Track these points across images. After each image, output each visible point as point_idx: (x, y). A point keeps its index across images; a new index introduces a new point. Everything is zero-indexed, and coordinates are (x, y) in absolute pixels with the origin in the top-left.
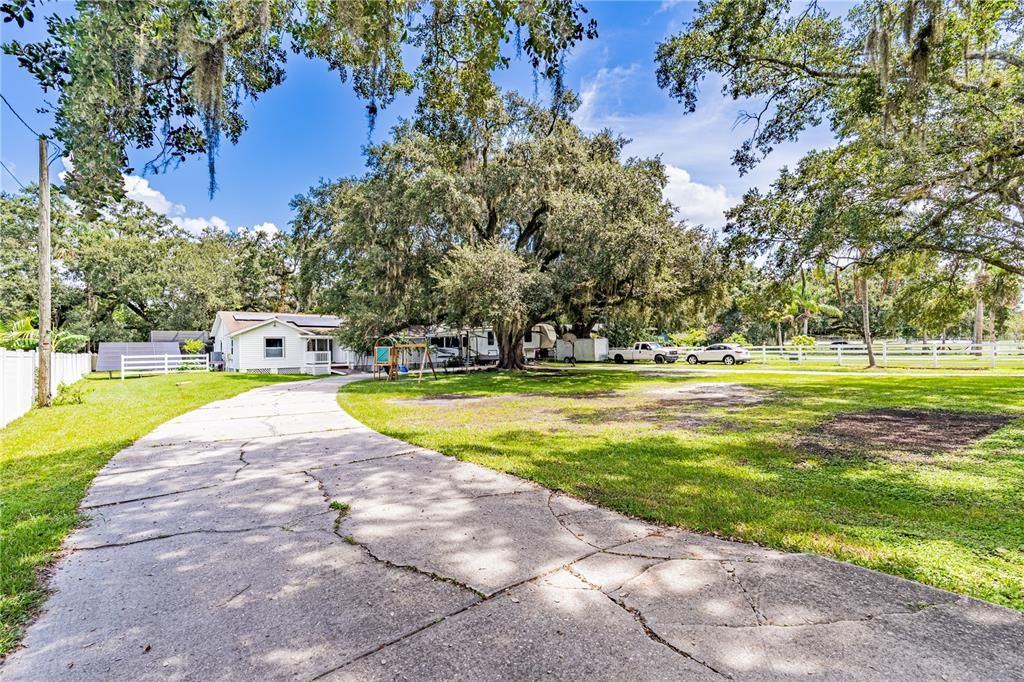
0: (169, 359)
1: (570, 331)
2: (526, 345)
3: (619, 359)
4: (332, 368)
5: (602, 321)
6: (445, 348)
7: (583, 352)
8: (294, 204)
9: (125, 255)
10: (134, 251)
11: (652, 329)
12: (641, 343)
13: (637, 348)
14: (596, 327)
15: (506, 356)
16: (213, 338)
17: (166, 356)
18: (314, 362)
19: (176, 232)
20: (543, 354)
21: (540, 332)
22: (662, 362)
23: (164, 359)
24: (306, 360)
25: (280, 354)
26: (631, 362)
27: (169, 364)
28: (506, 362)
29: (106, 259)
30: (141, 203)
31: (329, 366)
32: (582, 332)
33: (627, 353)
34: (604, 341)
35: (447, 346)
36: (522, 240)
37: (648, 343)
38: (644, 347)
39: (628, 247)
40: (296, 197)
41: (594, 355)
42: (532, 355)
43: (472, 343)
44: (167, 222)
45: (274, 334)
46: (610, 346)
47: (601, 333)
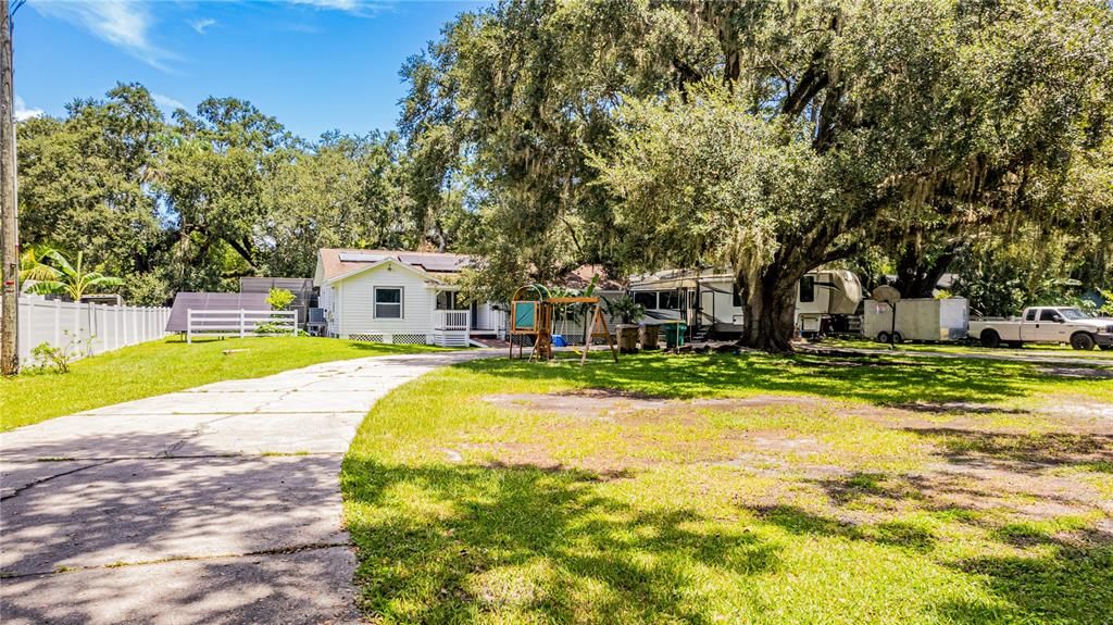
0: (246, 316)
1: (892, 284)
2: (801, 308)
3: (990, 339)
4: (472, 337)
5: (959, 268)
6: (658, 310)
7: (915, 323)
8: (405, 73)
9: (216, 173)
10: (227, 167)
11: (1069, 282)
12: (1040, 309)
13: (1031, 317)
14: (945, 280)
15: (755, 325)
16: (318, 288)
17: (243, 312)
18: (444, 326)
19: (289, 141)
20: (838, 325)
21: (831, 284)
22: (1087, 347)
23: (240, 315)
24: (433, 322)
25: (395, 313)
26: (1016, 345)
27: (246, 323)
28: (755, 334)
29: (193, 179)
30: (247, 103)
31: (466, 333)
32: (915, 285)
33: (1007, 328)
34: (961, 304)
35: (661, 307)
36: (791, 106)
37: (1055, 308)
38: (1048, 316)
39: (1021, 74)
40: (408, 59)
41: (937, 331)
42: (815, 326)
43: (706, 301)
44: (279, 128)
45: (388, 281)
46: (972, 313)
47: (954, 289)
